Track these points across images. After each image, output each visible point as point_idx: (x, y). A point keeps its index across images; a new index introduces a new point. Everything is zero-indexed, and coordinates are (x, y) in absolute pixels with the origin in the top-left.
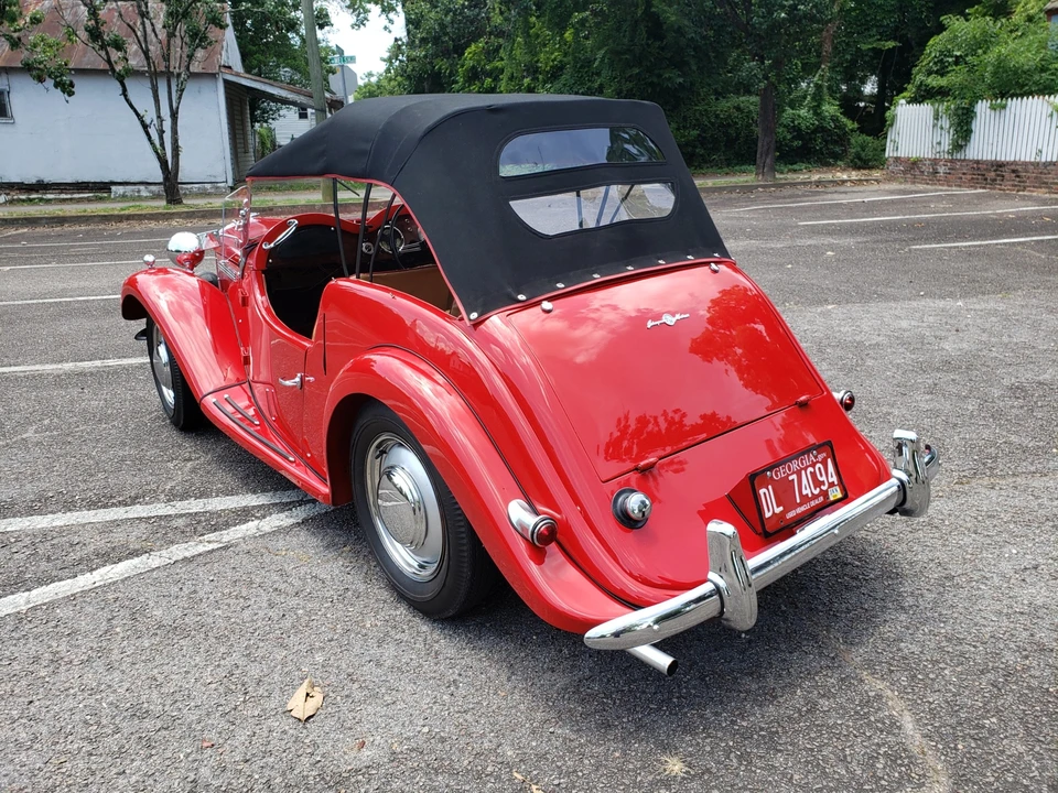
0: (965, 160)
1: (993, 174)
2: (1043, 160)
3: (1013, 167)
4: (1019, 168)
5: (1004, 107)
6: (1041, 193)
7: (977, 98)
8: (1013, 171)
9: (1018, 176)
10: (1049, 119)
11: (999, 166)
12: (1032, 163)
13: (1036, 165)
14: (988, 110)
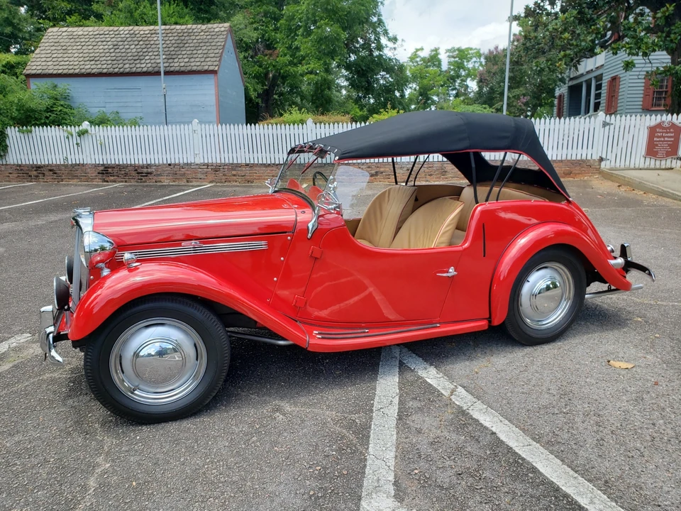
0: (6, 165)
1: (35, 173)
2: (70, 163)
3: (49, 168)
4: (54, 168)
5: (31, 132)
6: (75, 181)
7: (5, 125)
8: (50, 170)
9: (55, 173)
10: (67, 140)
11: (38, 167)
12: (63, 165)
13: (66, 166)
14: (18, 133)
